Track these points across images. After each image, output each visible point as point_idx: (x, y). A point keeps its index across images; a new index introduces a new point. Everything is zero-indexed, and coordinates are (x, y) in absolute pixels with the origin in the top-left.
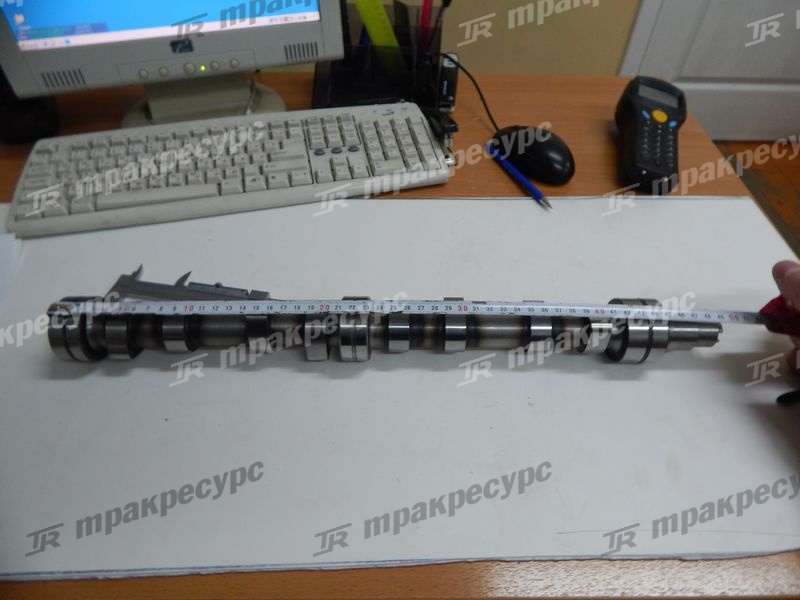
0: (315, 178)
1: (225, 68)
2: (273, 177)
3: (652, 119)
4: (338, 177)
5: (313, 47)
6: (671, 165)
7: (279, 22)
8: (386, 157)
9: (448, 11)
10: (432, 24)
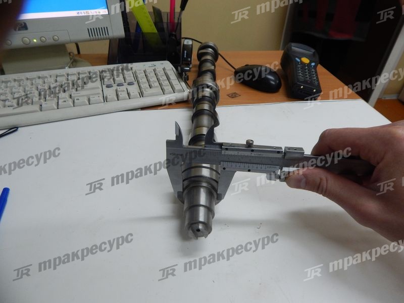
0: (105, 99)
1: (50, 41)
2: (78, 99)
3: (301, 61)
4: (120, 98)
5: (105, 30)
6: (316, 83)
7: (83, 15)
8: (150, 86)
9: (184, 12)
10: (176, 21)
